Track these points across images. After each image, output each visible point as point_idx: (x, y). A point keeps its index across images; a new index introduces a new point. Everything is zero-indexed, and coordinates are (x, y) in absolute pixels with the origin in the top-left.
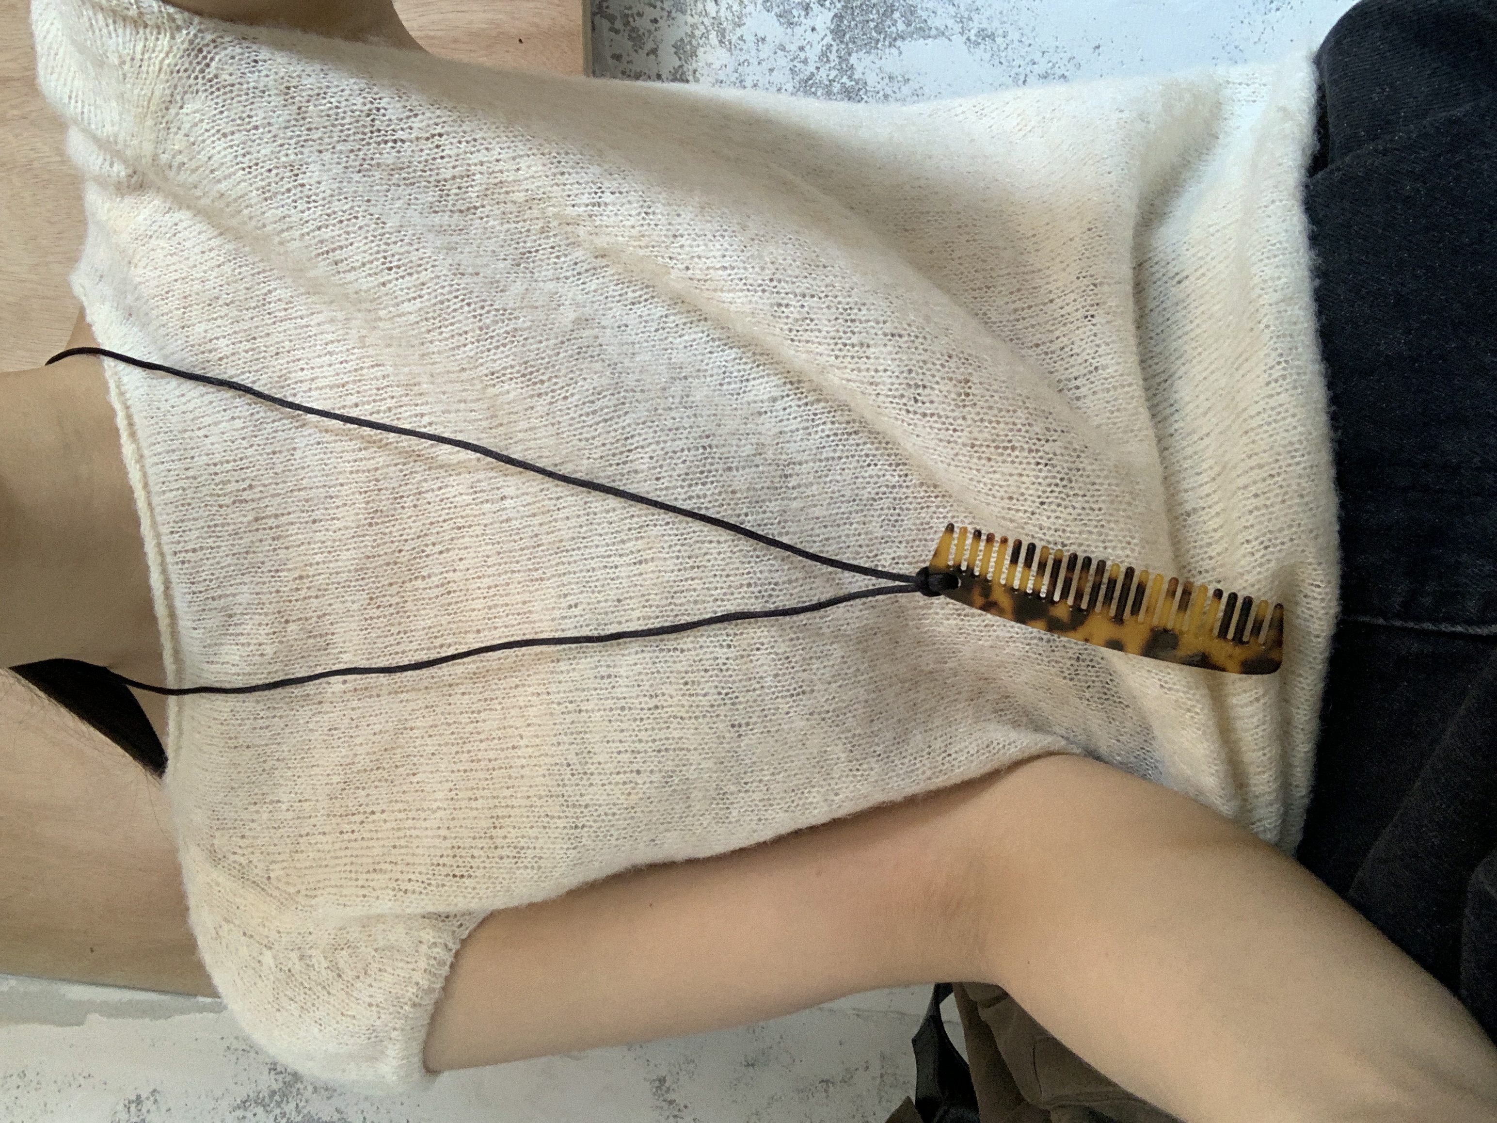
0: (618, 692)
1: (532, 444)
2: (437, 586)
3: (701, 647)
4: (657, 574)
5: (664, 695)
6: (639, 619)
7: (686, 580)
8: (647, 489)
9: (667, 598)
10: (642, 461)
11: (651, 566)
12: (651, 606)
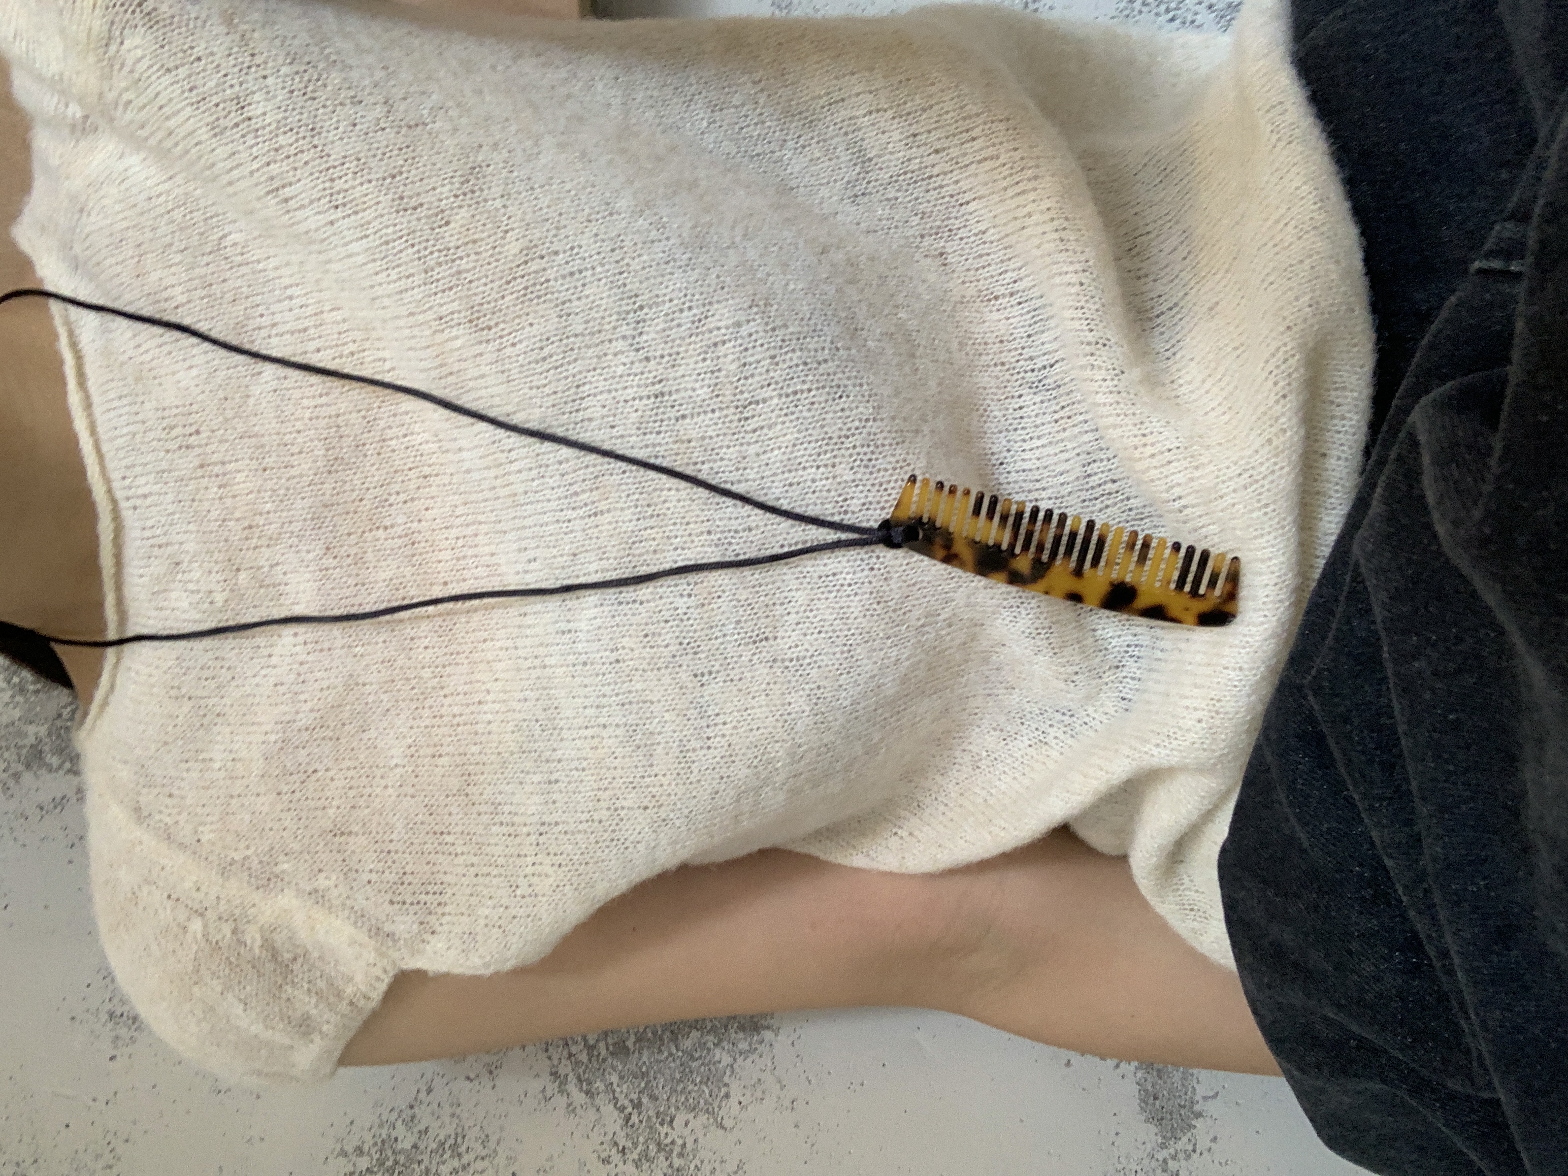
0: (580, 647)
1: (483, 392)
2: (400, 537)
3: (661, 598)
4: (614, 525)
5: (624, 648)
6: (597, 572)
7: (646, 529)
8: (601, 437)
9: (624, 549)
10: (594, 408)
11: (607, 517)
12: (608, 559)
